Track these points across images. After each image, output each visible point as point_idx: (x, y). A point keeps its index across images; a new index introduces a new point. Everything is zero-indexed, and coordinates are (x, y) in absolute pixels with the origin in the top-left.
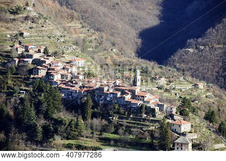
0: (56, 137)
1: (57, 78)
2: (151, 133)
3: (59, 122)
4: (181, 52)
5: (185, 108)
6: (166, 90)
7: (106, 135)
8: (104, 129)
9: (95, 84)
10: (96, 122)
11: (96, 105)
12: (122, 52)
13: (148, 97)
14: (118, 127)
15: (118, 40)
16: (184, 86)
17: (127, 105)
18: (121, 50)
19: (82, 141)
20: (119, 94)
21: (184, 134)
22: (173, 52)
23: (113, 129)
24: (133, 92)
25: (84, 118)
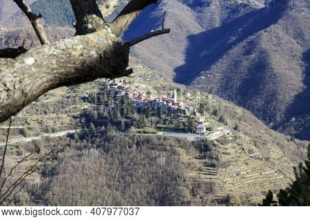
0: (132, 127)
1: (130, 96)
2: (184, 123)
3: (133, 119)
4: (197, 78)
5: (202, 108)
6: (191, 100)
7: (158, 125)
8: (158, 123)
9: (152, 98)
10: (154, 119)
11: (153, 109)
12: (165, 80)
13: (182, 104)
14: (165, 121)
15: (163, 74)
16: (199, 97)
17: (169, 109)
18: (165, 79)
19: (146, 129)
20: (165, 103)
21: (201, 123)
22: (193, 78)
23: (163, 122)
24: (173, 102)
25: (147, 117)
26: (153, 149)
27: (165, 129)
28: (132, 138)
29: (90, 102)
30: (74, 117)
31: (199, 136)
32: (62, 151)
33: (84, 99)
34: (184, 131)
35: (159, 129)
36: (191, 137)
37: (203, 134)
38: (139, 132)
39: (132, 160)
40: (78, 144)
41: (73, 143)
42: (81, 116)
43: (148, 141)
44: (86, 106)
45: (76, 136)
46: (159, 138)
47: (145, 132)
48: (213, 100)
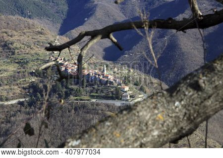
0: (71, 96)
1: (70, 71)
2: (112, 92)
3: (72, 90)
4: (122, 57)
5: (126, 80)
6: (117, 73)
7: (92, 94)
8: (92, 92)
9: (87, 72)
10: (88, 89)
13: (110, 77)
14: (97, 90)
15: (95, 53)
16: (125, 71)
17: (100, 80)
18: (97, 57)
19: (82, 97)
20: (97, 76)
21: (126, 92)
22: (119, 56)
23: (95, 92)
24: (103, 75)
25: (83, 88)
26: (88, 113)
27: (97, 97)
28: (71, 104)
29: (37, 76)
30: (24, 88)
31: (124, 102)
32: (14, 115)
33: (32, 74)
34: (112, 98)
35: (93, 97)
36: (118, 103)
37: (127, 100)
38: (77, 100)
39: (71, 122)
40: (27, 110)
41: (23, 109)
42: (30, 87)
43: (84, 106)
44: (34, 79)
45: (26, 104)
46: (92, 104)
47: (81, 100)
48: (135, 74)
